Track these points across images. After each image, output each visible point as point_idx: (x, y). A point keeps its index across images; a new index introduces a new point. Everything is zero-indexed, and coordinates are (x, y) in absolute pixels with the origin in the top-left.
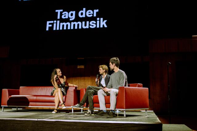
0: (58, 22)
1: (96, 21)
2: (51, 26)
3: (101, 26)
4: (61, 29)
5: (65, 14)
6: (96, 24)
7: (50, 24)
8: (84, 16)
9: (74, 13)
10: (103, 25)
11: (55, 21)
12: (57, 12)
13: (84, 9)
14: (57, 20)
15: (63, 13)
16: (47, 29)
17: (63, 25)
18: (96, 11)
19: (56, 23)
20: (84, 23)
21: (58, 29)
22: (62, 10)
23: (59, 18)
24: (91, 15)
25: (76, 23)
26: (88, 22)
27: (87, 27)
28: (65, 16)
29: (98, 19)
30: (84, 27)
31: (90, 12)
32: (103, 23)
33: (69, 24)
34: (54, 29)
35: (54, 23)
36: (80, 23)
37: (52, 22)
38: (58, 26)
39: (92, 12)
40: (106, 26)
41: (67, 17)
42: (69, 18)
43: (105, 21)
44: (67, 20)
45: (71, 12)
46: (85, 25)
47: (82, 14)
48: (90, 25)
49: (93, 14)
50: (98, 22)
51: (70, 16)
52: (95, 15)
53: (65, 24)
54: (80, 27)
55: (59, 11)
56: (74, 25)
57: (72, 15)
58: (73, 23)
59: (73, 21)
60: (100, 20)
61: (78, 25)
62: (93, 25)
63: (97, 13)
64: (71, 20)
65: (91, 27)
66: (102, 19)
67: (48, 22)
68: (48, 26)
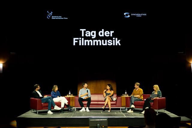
0: (83, 39)
1: (112, 40)
2: (77, 42)
3: (117, 45)
4: (85, 44)
5: (88, 33)
6: (112, 42)
7: (76, 40)
8: (103, 35)
9: (95, 32)
10: (118, 44)
11: (80, 38)
12: (82, 31)
13: (103, 30)
14: (82, 37)
15: (86, 32)
16: (74, 44)
17: (87, 42)
18: (112, 32)
19: (81, 40)
20: (103, 41)
21: (83, 44)
22: (85, 30)
23: (83, 35)
24: (109, 35)
25: (97, 41)
26: (106, 41)
27: (106, 44)
28: (88, 35)
29: (114, 38)
30: (103, 44)
31: (107, 33)
32: (118, 42)
33: (91, 41)
34: (80, 44)
35: (79, 39)
36: (100, 41)
37: (78, 39)
38: (83, 42)
39: (109, 33)
40: (120, 44)
41: (89, 36)
42: (91, 36)
43: (119, 41)
44: (90, 38)
45: (92, 32)
46: (104, 43)
47: (101, 34)
48: (107, 43)
49: (110, 35)
50: (114, 41)
51: (92, 35)
52: (111, 35)
53: (88, 41)
54: (100, 44)
55: (83, 30)
56: (96, 42)
57: (93, 34)
58: (94, 41)
59: (95, 39)
60: (115, 40)
61: (99, 42)
62: (110, 43)
63: (113, 33)
64: (93, 38)
65: (108, 44)
66: (116, 39)
67: (74, 39)
68: (75, 42)
